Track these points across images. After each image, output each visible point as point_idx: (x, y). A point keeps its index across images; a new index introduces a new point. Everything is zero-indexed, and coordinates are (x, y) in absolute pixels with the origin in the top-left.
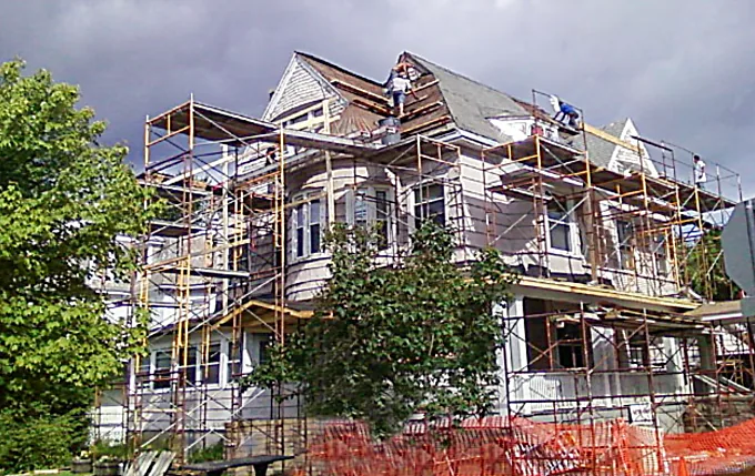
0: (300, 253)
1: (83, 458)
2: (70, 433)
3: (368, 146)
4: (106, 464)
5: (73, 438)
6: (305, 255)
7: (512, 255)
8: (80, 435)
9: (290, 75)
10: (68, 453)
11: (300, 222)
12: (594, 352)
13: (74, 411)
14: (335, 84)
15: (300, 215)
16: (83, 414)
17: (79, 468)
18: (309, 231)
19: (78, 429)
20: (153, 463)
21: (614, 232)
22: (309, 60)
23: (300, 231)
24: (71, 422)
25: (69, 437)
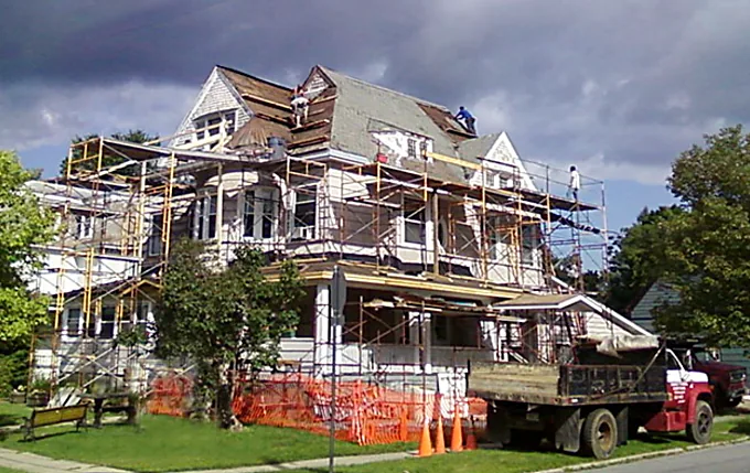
0: (200, 237)
1: (19, 391)
2: (12, 371)
3: (251, 160)
4: (37, 397)
5: (15, 376)
6: (204, 239)
7: (371, 247)
8: (23, 374)
9: (211, 84)
10: (10, 387)
11: (202, 213)
12: (411, 330)
13: (19, 352)
14: (245, 98)
15: (202, 206)
16: (27, 355)
17: (15, 400)
18: (207, 220)
19: (22, 368)
20: (70, 396)
21: (477, 227)
22: (227, 72)
23: (201, 220)
24: (15, 362)
25: (11, 375)
